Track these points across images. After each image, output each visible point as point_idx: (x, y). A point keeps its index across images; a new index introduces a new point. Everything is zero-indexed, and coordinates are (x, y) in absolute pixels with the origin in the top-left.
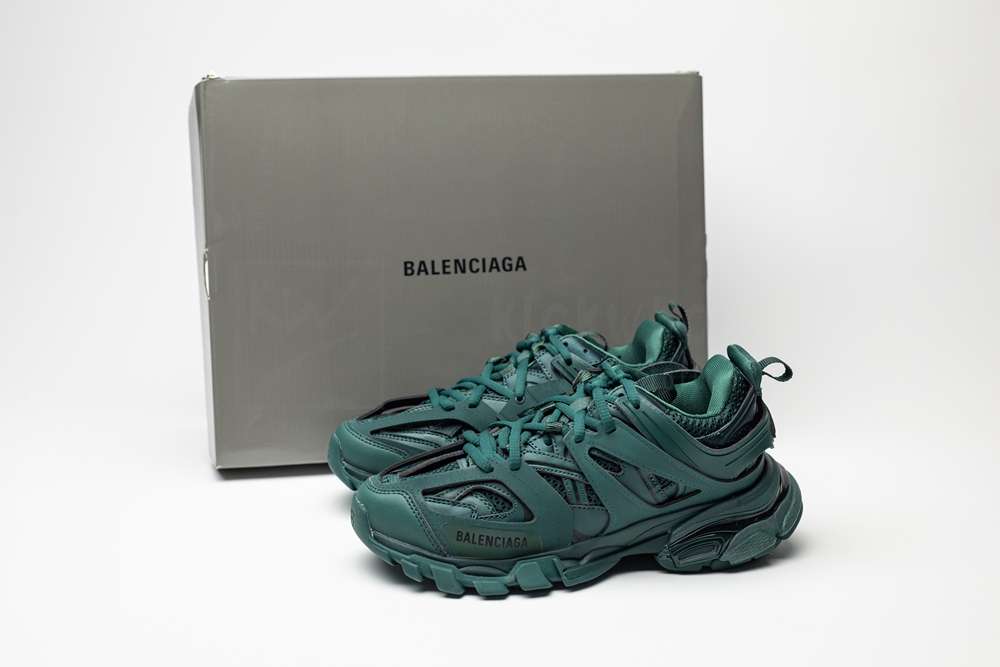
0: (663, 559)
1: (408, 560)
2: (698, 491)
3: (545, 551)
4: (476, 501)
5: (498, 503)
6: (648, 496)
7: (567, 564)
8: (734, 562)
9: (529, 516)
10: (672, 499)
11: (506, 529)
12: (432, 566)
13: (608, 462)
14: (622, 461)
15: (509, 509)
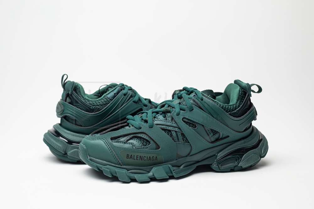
0: (214, 166)
1: (105, 168)
2: (228, 136)
3: (164, 163)
4: (135, 142)
5: (144, 142)
6: (208, 138)
7: (175, 168)
8: (244, 167)
9: (158, 147)
10: (217, 140)
11: (148, 152)
12: (116, 170)
13: (191, 123)
14: (197, 123)
15: (149, 144)
